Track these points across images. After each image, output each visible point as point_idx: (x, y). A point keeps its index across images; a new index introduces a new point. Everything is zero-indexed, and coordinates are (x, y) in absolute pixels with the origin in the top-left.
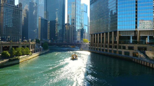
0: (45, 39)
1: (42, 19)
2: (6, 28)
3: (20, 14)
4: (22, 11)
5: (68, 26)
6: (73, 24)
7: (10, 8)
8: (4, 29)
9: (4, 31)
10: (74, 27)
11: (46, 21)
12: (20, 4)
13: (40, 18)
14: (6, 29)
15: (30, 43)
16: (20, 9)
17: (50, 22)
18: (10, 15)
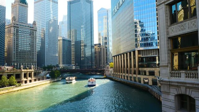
0: (67, 65)
1: (64, 40)
2: (16, 52)
3: (35, 35)
4: (36, 30)
5: (98, 47)
6: (106, 43)
7: (22, 28)
8: (14, 54)
9: (14, 56)
10: (106, 47)
11: (70, 41)
12: (34, 23)
13: (61, 38)
14: (16, 54)
15: (22, 70)
16: (33, 29)
17: (75, 43)
18: (21, 36)
